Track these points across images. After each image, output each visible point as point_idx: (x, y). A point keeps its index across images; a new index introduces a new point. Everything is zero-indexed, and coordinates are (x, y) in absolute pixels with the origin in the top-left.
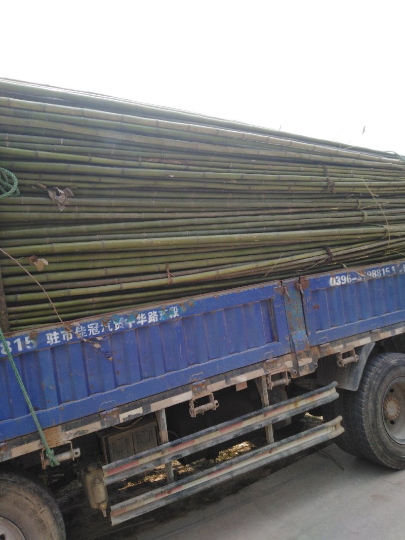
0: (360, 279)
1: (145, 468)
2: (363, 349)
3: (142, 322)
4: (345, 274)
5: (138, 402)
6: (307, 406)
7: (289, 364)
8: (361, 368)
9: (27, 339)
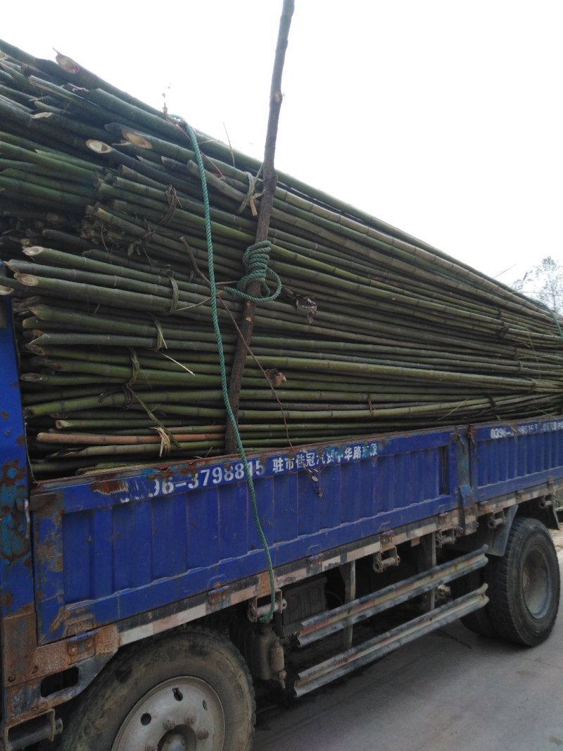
0: (512, 435)
1: (335, 628)
2: (510, 512)
3: (348, 457)
4: (502, 427)
5: (337, 549)
6: (465, 569)
7: (456, 520)
8: (507, 531)
9: (257, 462)
